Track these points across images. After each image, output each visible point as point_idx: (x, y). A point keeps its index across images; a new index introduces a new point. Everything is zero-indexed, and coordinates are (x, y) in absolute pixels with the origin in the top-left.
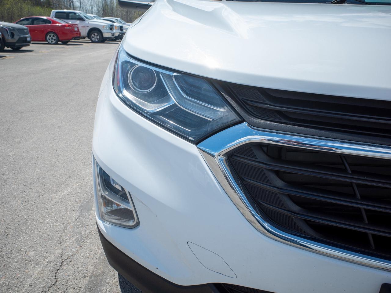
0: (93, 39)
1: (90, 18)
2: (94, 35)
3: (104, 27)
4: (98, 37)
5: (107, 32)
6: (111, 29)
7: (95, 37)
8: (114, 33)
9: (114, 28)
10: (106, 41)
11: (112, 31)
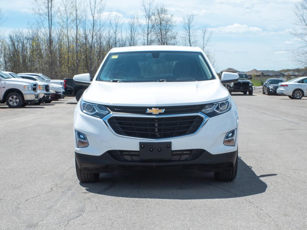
0: (11, 103)
1: (7, 77)
2: (13, 98)
3: (26, 87)
4: (18, 100)
5: (29, 94)
6: (34, 89)
7: (14, 100)
8: (38, 95)
9: (38, 88)
10: (27, 104)
11: (36, 92)
